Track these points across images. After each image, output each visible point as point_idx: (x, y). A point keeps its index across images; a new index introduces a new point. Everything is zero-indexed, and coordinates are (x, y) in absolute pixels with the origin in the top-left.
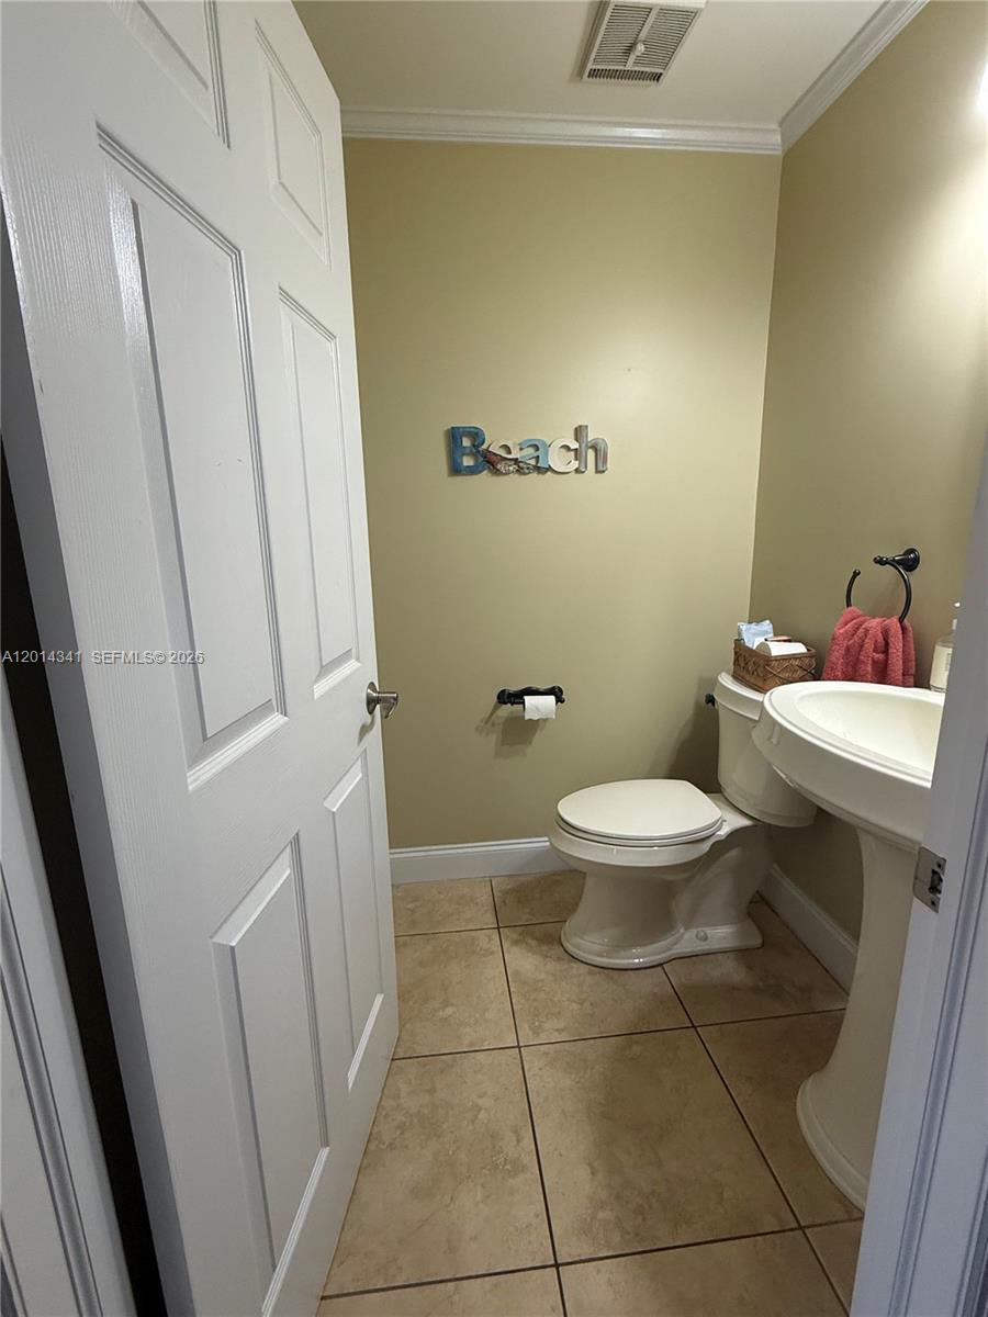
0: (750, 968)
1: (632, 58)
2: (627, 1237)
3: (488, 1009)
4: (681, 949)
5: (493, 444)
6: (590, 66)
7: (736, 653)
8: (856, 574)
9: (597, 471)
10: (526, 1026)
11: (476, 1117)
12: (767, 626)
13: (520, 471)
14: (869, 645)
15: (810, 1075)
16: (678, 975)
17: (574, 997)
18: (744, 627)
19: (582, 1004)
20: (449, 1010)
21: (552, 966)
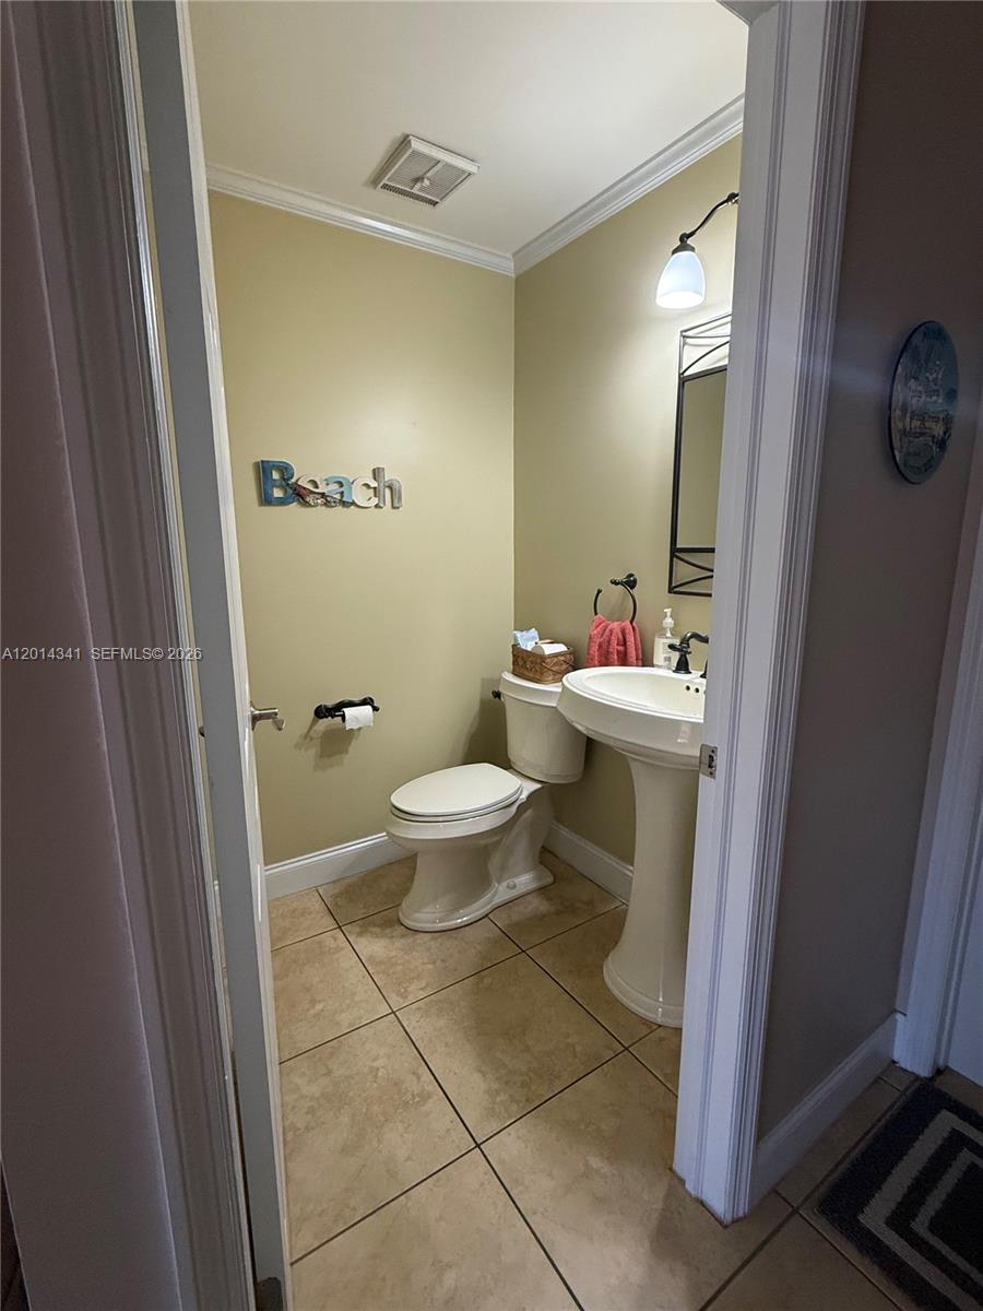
0: (549, 899)
1: (418, 185)
2: (521, 1105)
3: (355, 993)
4: (498, 900)
5: (302, 477)
6: (385, 181)
7: (514, 655)
8: (599, 592)
9: (393, 507)
10: (394, 995)
11: (376, 1076)
12: (533, 632)
13: (327, 504)
14: (614, 642)
15: (607, 956)
16: (502, 920)
17: (426, 961)
18: (518, 634)
19: (434, 963)
20: (319, 1007)
21: (400, 943)
